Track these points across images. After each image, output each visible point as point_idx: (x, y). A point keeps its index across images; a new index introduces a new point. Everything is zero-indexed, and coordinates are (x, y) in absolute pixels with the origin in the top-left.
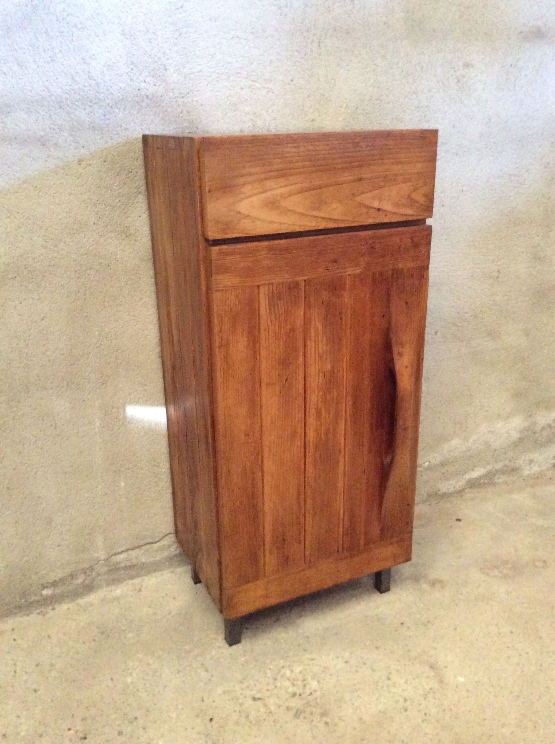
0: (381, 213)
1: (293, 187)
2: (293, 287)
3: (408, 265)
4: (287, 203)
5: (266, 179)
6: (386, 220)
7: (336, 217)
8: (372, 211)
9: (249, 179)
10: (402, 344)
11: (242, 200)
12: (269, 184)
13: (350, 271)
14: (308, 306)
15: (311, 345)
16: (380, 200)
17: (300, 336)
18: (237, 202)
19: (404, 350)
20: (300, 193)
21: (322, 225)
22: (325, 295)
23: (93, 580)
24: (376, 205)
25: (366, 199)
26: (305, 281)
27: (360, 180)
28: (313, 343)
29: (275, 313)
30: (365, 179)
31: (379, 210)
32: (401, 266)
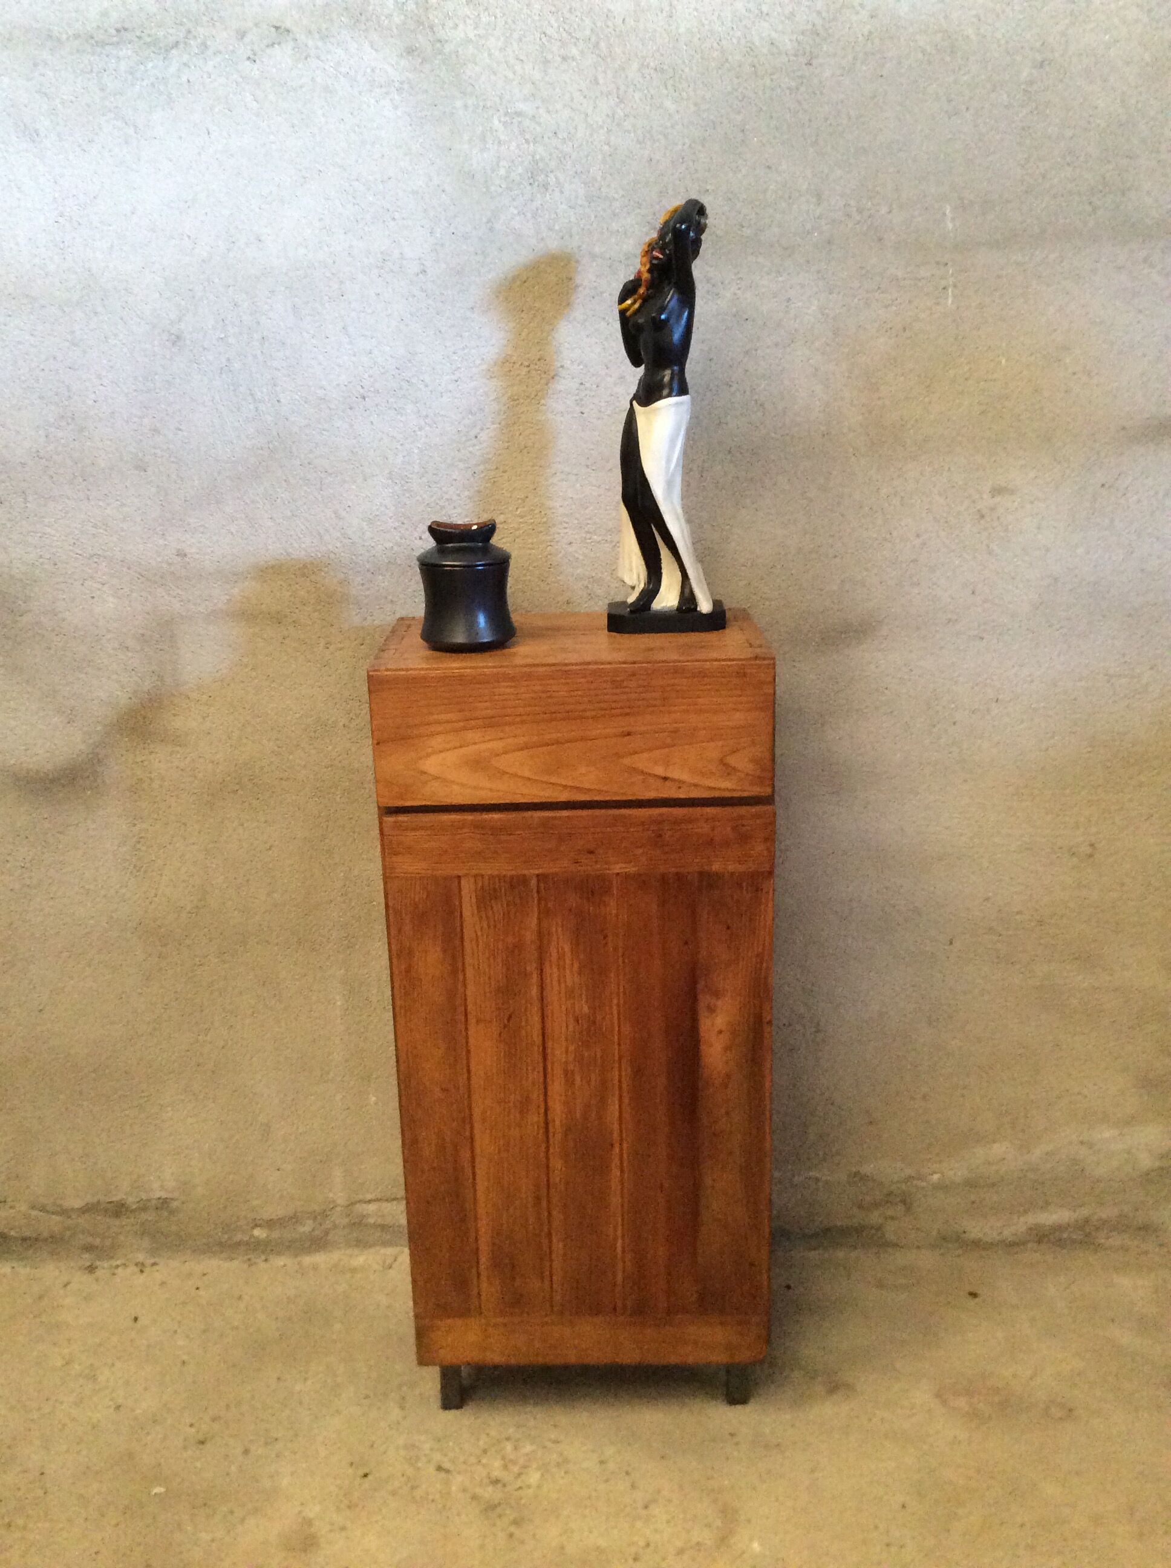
0: (668, 783)
1: (510, 740)
2: (517, 883)
3: (731, 867)
4: (503, 762)
5: (465, 729)
6: (682, 795)
7: (587, 786)
8: (651, 780)
9: (440, 728)
10: (717, 994)
11: (428, 755)
12: (470, 735)
13: (618, 868)
14: (545, 913)
15: (552, 972)
16: (667, 764)
17: (531, 953)
18: (421, 758)
19: (719, 1003)
20: (522, 749)
21: (564, 797)
22: (573, 899)
23: (327, 1233)
24: (660, 771)
25: (641, 761)
26: (538, 875)
27: (629, 734)
28: (555, 970)
29: (487, 918)
30: (635, 733)
31: (665, 779)
32: (716, 867)
